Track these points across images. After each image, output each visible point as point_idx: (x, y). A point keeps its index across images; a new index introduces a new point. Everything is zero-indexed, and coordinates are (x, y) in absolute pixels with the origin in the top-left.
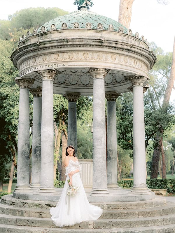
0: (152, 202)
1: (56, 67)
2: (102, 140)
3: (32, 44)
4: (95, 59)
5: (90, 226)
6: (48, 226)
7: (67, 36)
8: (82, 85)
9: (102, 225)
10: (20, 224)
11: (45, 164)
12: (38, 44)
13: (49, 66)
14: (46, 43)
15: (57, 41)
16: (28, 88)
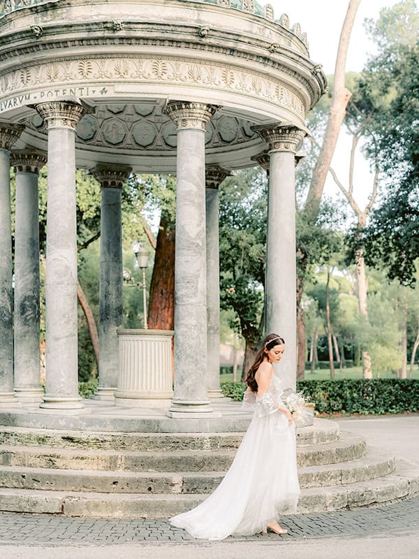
0: (312, 433)
1: (84, 96)
2: (197, 283)
3: (21, 33)
4: (183, 78)
5: (173, 488)
6: (73, 488)
7: (112, 16)
8: (136, 147)
9: (204, 485)
10: (3, 483)
11: (57, 339)
12: (38, 32)
13: (64, 94)
14: (58, 30)
15: (88, 26)
16: (6, 148)
